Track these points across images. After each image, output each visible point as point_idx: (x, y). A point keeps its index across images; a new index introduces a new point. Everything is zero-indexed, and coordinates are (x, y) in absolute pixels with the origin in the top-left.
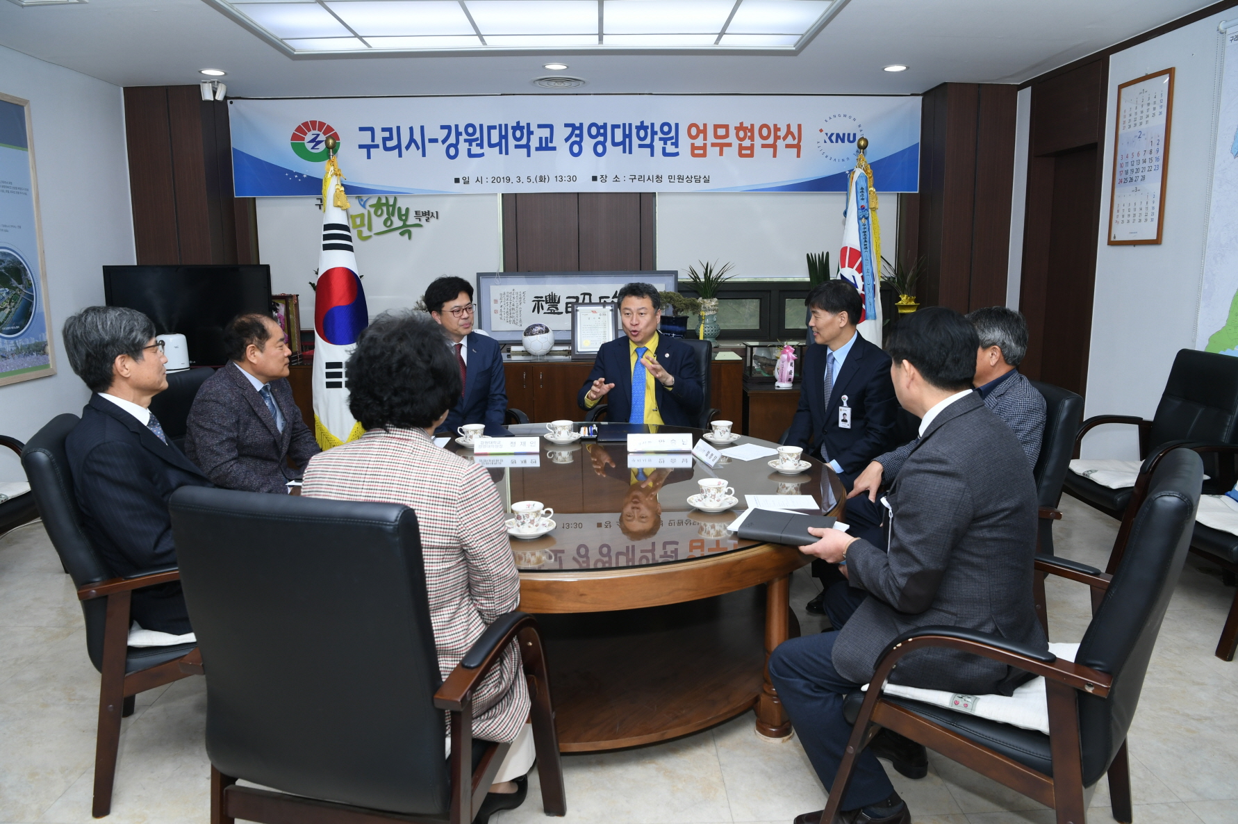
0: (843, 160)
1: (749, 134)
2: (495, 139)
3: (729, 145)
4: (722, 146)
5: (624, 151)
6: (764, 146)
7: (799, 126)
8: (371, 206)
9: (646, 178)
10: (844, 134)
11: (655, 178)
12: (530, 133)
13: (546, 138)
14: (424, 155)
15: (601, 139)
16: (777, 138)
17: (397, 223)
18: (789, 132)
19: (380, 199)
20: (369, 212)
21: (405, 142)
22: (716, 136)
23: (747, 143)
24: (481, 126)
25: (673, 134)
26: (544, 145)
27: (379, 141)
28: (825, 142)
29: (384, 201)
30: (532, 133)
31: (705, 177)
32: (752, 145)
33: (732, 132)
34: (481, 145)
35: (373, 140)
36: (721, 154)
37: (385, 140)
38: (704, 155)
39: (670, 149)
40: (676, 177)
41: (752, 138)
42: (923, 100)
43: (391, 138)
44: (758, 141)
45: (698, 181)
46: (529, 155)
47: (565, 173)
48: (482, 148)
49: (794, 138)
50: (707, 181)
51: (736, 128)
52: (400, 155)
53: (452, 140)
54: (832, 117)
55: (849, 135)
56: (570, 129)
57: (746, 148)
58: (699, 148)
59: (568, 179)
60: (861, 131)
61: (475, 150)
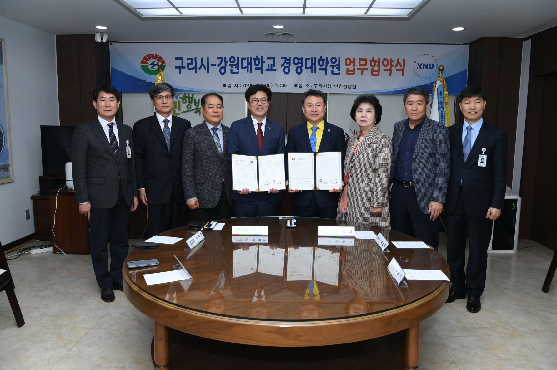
0: (427, 78)
1: (377, 64)
2: (245, 64)
3: (367, 69)
4: (362, 70)
5: (312, 72)
6: (385, 70)
7: (404, 60)
8: (180, 98)
9: (323, 86)
10: (427, 64)
11: (327, 86)
12: (263, 62)
13: (271, 65)
14: (208, 72)
15: (300, 65)
16: (392, 66)
17: (194, 107)
18: (398, 63)
19: (185, 94)
20: (179, 101)
21: (198, 66)
22: (360, 65)
23: (376, 68)
24: (238, 58)
25: (337, 63)
26: (270, 68)
27: (185, 65)
28: (417, 68)
29: (187, 95)
30: (264, 62)
31: (354, 86)
32: (379, 69)
33: (368, 62)
34: (238, 68)
35: (182, 64)
36: (362, 74)
37: (188, 64)
38: (353, 74)
39: (336, 71)
40: (339, 85)
41: (379, 66)
42: (470, 47)
43: (191, 63)
44: (382, 68)
45: (350, 87)
46: (262, 73)
47: (281, 83)
48: (238, 69)
49: (401, 66)
50: (355, 88)
51: (370, 60)
52: (196, 72)
53: (223, 65)
54: (421, 55)
55: (430, 64)
56: (284, 60)
57: (376, 71)
58: (351, 71)
59: (282, 85)
60: (436, 62)
61: (235, 70)
